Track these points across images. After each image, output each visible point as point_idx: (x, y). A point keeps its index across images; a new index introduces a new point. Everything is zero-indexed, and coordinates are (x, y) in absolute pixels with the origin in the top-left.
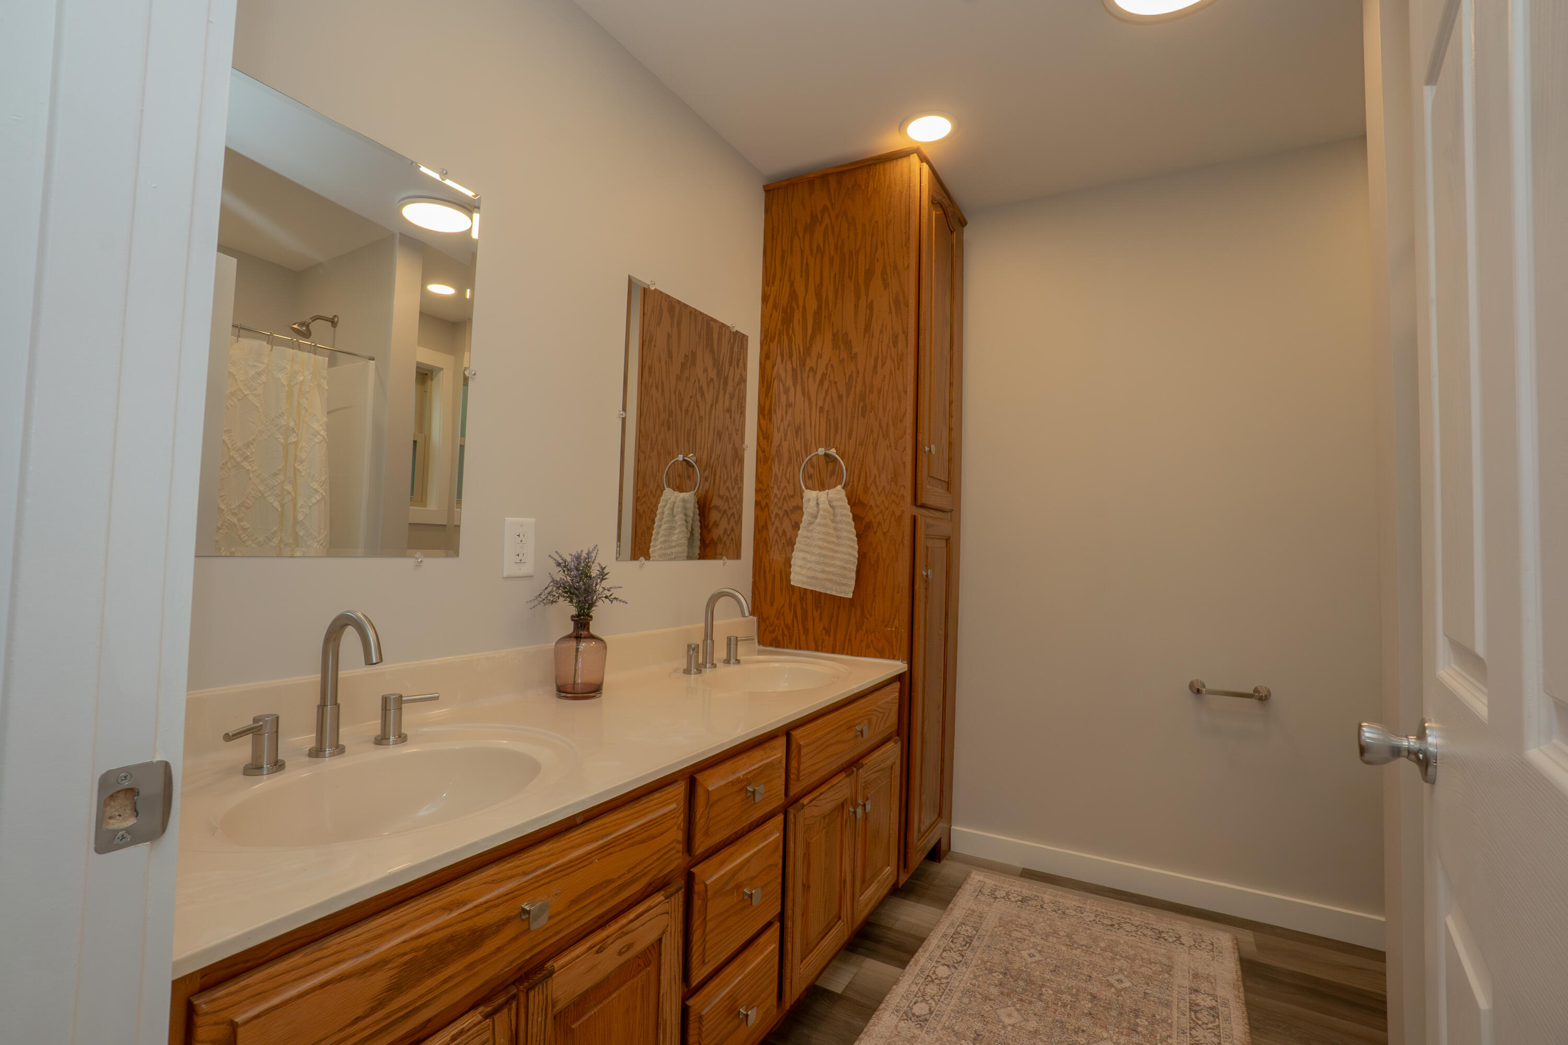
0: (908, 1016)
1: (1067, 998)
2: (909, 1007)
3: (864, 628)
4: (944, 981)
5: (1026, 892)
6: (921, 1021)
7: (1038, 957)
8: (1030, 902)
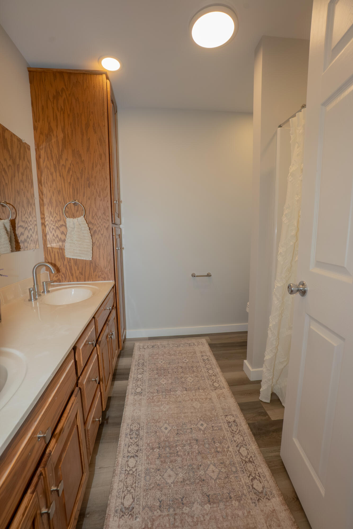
0: (136, 394)
1: (175, 370)
2: (135, 391)
3: (97, 270)
4: (142, 379)
5: (152, 344)
6: (140, 394)
7: (164, 362)
8: (155, 347)
